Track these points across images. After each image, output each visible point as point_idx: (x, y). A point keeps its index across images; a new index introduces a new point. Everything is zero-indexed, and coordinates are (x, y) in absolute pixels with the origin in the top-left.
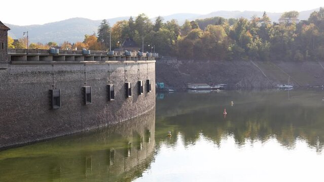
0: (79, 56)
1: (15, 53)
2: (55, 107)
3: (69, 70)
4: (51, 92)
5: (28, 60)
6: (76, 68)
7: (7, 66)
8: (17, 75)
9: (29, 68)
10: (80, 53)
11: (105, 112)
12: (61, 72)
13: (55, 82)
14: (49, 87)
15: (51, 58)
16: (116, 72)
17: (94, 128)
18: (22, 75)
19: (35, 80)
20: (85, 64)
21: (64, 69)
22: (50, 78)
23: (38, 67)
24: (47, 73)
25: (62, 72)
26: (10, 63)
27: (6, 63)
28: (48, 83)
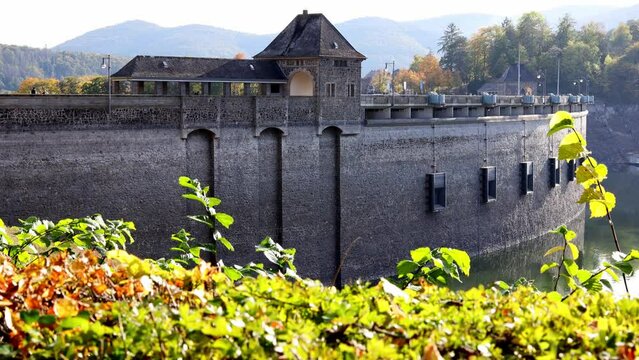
0: (475, 108)
1: (372, 105)
2: (437, 208)
3: (459, 135)
4: (430, 178)
5: (393, 117)
6: (471, 130)
7: (357, 130)
8: (375, 147)
9: (395, 133)
10: (477, 101)
11: (516, 217)
12: (446, 140)
13: (437, 158)
14: (426, 170)
15: (429, 113)
16: (535, 137)
17: (498, 247)
18: (383, 146)
19: (403, 155)
20: (485, 123)
21: (452, 134)
22: (427, 151)
23: (409, 131)
24: (422, 141)
25: (448, 138)
26: (365, 124)
27: (357, 124)
28: (424, 161)
